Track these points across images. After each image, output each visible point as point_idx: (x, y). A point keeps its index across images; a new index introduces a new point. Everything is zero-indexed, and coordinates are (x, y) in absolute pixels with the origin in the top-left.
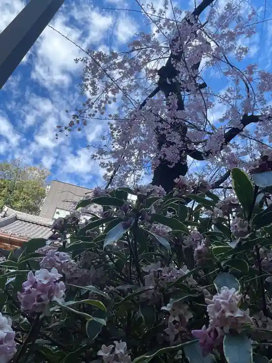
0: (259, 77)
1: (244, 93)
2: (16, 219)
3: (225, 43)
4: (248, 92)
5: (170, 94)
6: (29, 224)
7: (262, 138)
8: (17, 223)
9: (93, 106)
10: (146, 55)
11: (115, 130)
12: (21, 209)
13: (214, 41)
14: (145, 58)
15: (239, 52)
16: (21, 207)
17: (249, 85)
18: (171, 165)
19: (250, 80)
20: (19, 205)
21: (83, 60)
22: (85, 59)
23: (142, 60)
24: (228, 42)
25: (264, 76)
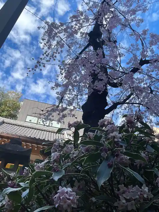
0: (150, 37)
1: (140, 47)
2: (3, 122)
3: (129, 16)
4: (143, 46)
5: (98, 49)
6: (11, 125)
7: (151, 73)
8: (5, 125)
9: (49, 55)
10: (80, 24)
11: (63, 69)
12: (6, 117)
13: (123, 15)
14: (79, 25)
15: (137, 21)
16: (6, 115)
17: (143, 42)
18: (100, 92)
19: (144, 39)
20: (5, 114)
21: (43, 28)
22: (44, 27)
23: (77, 26)
24: (131, 16)
25: (153, 36)
